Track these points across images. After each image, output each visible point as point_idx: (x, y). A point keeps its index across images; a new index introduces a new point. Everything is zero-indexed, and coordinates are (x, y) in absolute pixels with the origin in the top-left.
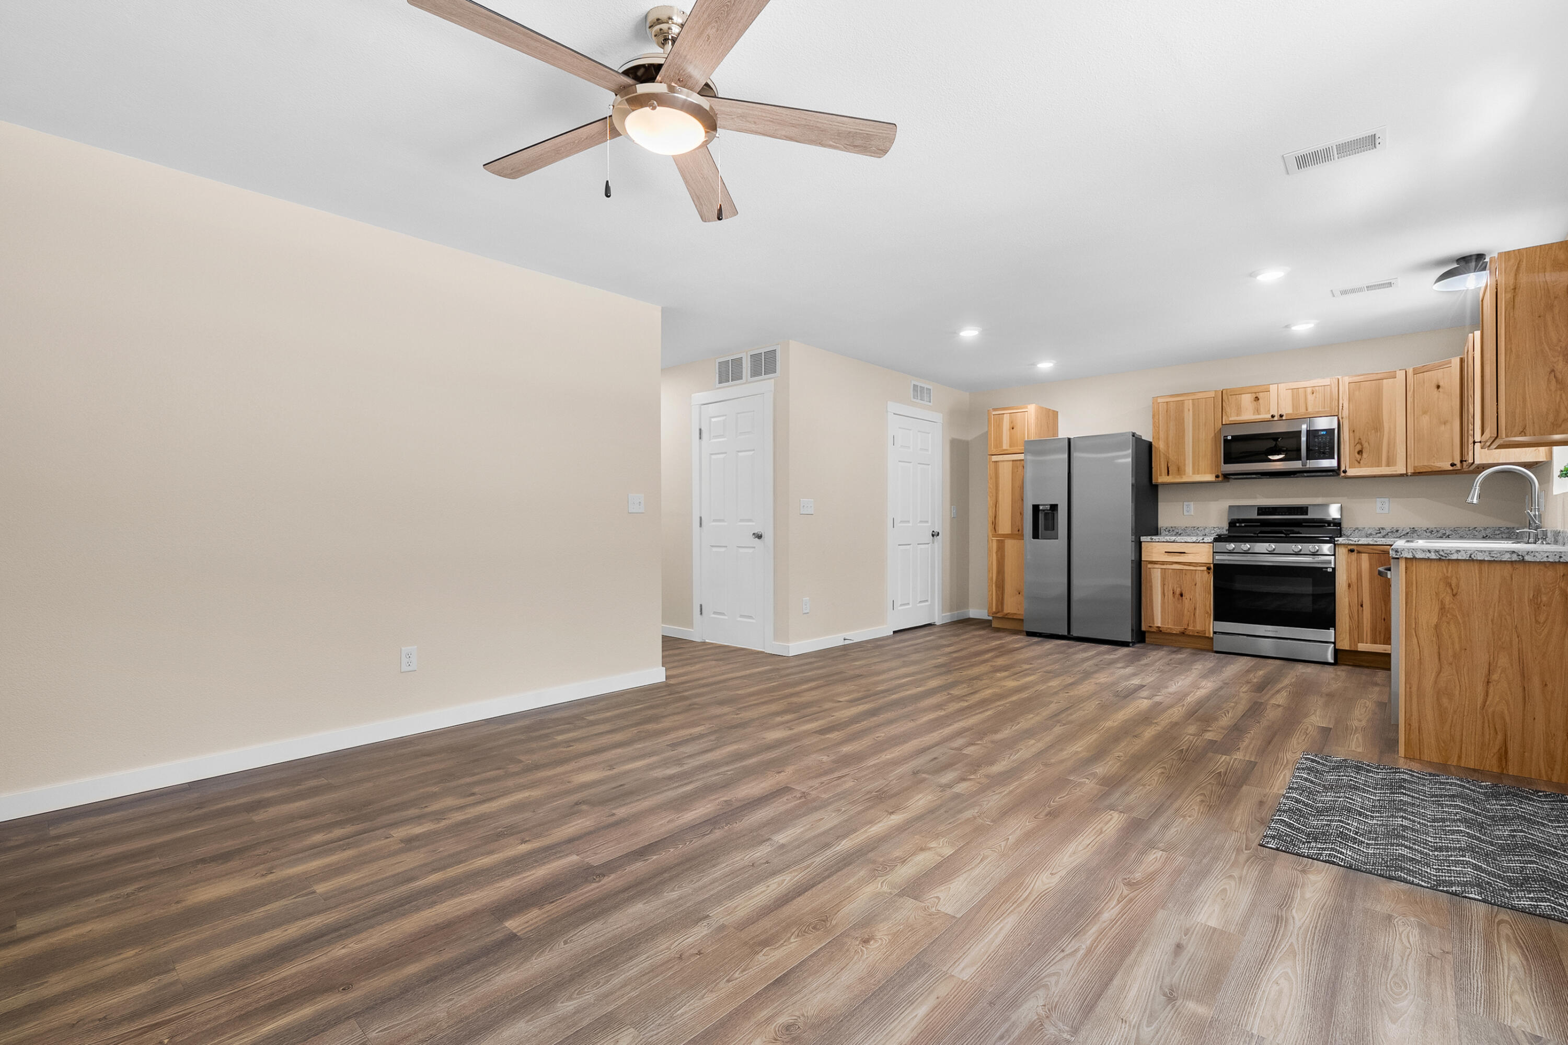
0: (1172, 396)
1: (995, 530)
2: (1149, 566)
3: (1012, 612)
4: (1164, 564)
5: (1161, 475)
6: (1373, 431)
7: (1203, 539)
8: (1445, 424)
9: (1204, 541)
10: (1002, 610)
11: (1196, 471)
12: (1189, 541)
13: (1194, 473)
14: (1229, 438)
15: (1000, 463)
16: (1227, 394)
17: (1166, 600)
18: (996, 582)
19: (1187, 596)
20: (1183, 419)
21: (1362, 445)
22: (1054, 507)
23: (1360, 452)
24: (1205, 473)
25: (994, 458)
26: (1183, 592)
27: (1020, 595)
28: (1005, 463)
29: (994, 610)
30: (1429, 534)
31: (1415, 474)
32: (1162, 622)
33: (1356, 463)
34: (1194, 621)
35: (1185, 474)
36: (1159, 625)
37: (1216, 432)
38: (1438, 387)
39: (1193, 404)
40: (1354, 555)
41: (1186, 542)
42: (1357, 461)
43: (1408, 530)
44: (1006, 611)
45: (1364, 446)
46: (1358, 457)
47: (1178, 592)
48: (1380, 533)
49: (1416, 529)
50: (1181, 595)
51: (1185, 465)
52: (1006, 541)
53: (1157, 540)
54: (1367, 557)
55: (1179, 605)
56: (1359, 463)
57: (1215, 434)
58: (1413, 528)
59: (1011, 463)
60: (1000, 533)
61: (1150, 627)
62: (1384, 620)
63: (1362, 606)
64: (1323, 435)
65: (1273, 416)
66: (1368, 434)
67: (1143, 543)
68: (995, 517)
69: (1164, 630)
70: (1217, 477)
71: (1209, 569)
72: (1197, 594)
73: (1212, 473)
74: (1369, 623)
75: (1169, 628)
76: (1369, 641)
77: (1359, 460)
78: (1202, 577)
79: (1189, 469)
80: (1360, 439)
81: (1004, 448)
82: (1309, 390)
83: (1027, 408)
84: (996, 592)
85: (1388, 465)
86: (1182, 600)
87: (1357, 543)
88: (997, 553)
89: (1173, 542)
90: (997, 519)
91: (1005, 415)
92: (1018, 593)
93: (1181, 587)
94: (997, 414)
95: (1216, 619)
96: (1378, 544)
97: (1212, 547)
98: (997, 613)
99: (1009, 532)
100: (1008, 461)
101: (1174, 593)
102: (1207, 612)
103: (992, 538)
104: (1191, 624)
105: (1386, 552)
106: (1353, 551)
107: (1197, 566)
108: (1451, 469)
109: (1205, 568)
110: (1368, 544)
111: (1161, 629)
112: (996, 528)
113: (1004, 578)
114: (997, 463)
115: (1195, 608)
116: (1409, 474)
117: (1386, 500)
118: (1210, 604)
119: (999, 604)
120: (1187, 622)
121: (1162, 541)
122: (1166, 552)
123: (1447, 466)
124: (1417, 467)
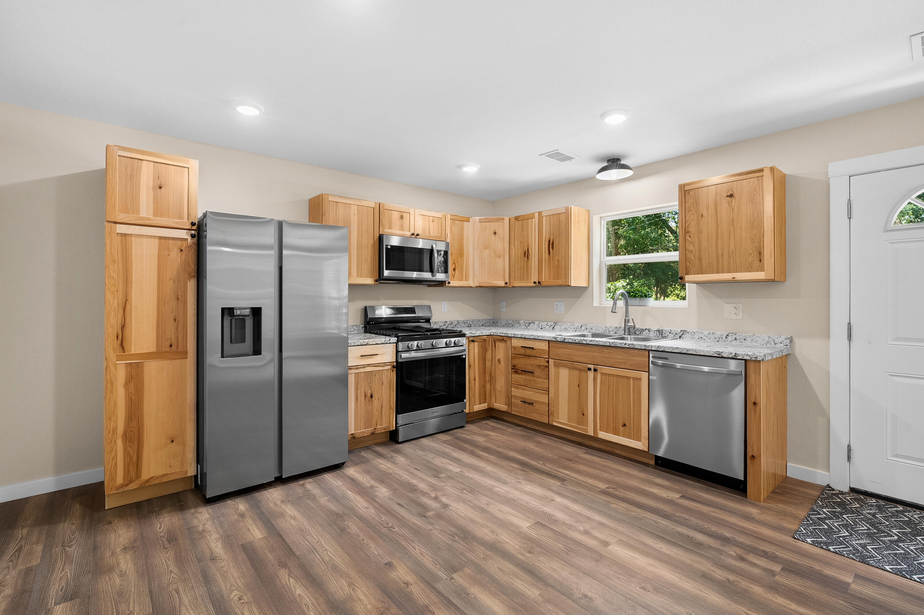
0: (339, 197)
1: (123, 348)
3: (160, 473)
4: (357, 369)
6: (460, 256)
7: (390, 340)
8: (499, 257)
9: (391, 342)
10: (138, 476)
11: (359, 275)
12: (379, 343)
13: (357, 276)
14: (389, 247)
15: (133, 239)
16: (382, 207)
17: (359, 405)
19: (375, 396)
20: (349, 222)
21: (455, 265)
22: (256, 312)
23: (454, 270)
24: (366, 277)
25: (121, 229)
26: (373, 393)
27: (174, 443)
28: (145, 240)
29: (120, 481)
30: (464, 325)
31: (477, 287)
32: (356, 429)
34: (381, 419)
36: (353, 432)
37: (375, 239)
38: (495, 233)
40: (472, 344)
41: (377, 344)
42: (452, 276)
43: (456, 322)
44: (145, 476)
46: (453, 273)
47: (369, 395)
50: (372, 397)
52: (145, 363)
53: (353, 344)
54: (478, 345)
55: (369, 407)
56: (454, 277)
57: (374, 242)
58: (458, 321)
59: (157, 240)
60: (133, 352)
62: (484, 386)
63: (475, 380)
64: (442, 254)
65: (413, 234)
66: (458, 257)
68: (123, 327)
69: (357, 436)
70: (376, 281)
71: (393, 367)
72: (384, 393)
73: (371, 277)
74: (478, 390)
75: (361, 433)
76: (478, 404)
77: (454, 275)
78: (387, 376)
79: (354, 271)
80: (454, 260)
81: (143, 214)
82: (431, 218)
83: (187, 163)
84: (125, 450)
85: (466, 280)
86: (372, 401)
87: (474, 335)
88: (126, 385)
89: (365, 345)
90: (127, 330)
91: (144, 161)
92: (169, 441)
93: (371, 388)
94: (127, 157)
95: (397, 413)
96: (482, 335)
97: (395, 347)
98: (127, 485)
99: (153, 349)
100: (151, 237)
101: (365, 396)
102: (391, 408)
103: (117, 362)
104: (379, 424)
105: (485, 340)
106: (473, 341)
107: (384, 366)
108: (504, 286)
109: (389, 367)
110: (478, 335)
111: (354, 435)
112: (124, 344)
113: (143, 424)
114: (127, 238)
115: (382, 407)
116: (474, 287)
117: (446, 302)
118: (394, 400)
119: (131, 469)
120: (376, 422)
121: (357, 345)
122: (361, 356)
123: (502, 284)
124: (481, 283)
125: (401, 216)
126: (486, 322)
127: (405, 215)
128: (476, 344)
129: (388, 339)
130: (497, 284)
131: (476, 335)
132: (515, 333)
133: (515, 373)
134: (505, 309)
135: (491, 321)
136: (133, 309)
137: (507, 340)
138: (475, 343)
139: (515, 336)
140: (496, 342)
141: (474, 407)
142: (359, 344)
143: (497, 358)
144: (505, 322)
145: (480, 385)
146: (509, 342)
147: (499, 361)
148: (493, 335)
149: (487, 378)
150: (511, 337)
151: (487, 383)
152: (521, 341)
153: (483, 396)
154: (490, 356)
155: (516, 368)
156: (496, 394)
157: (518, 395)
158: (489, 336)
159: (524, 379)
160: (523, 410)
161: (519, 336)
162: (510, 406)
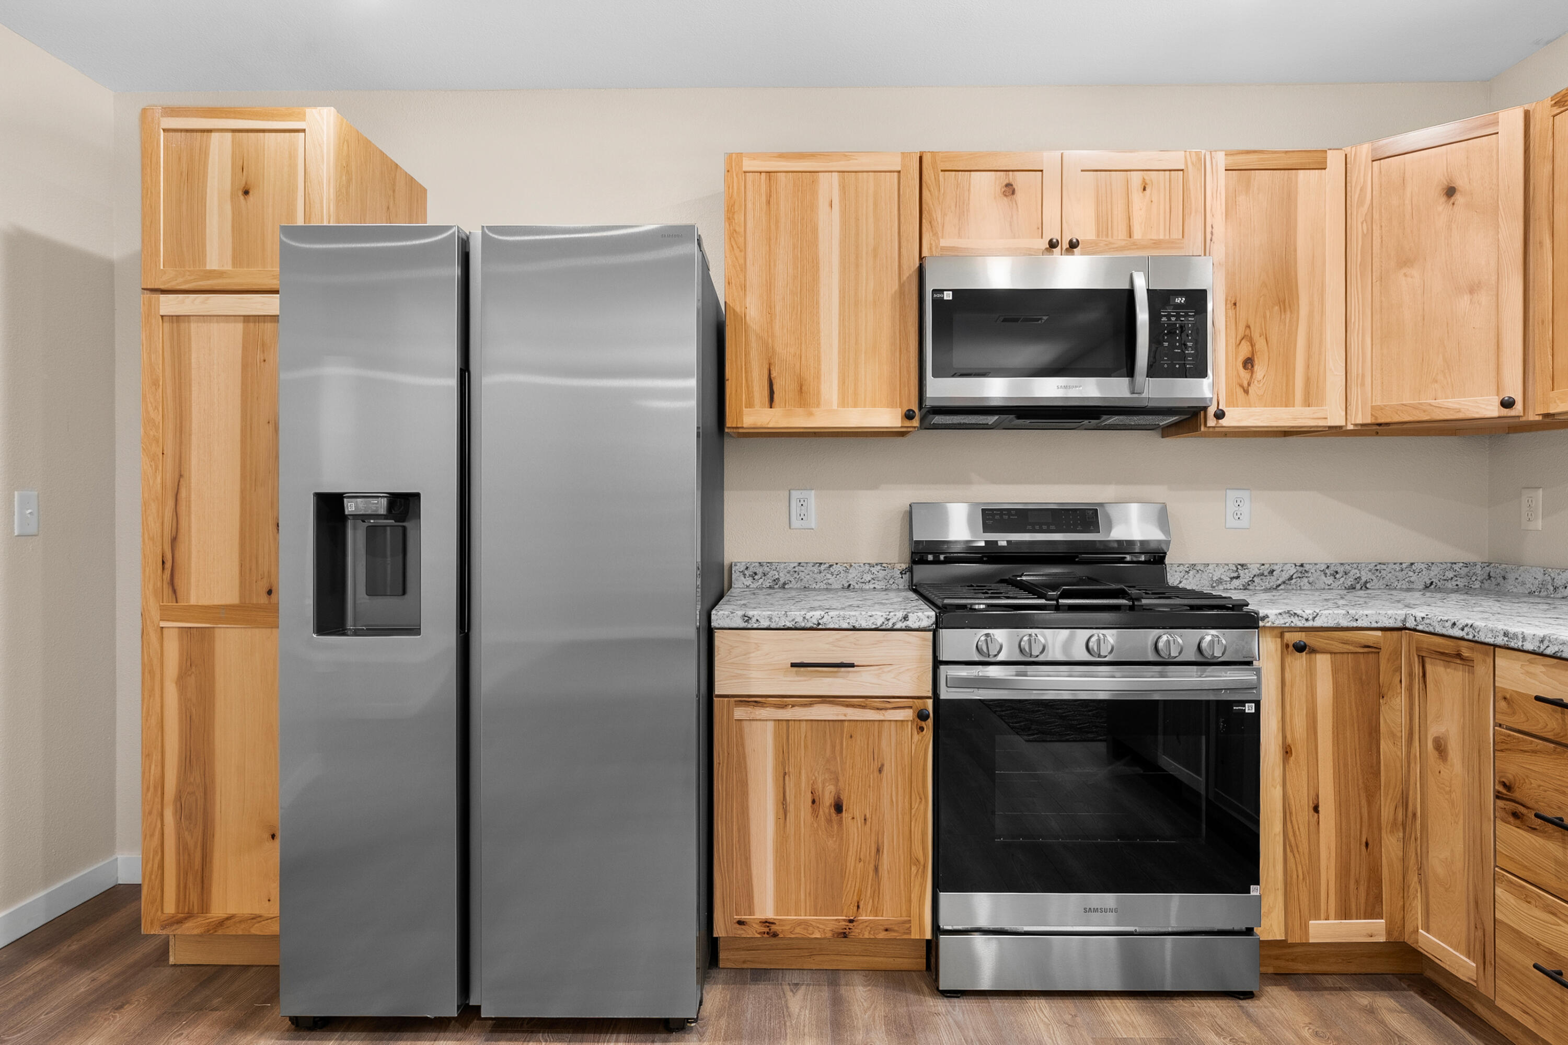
0: (782, 156)
1: (174, 591)
2: (740, 713)
3: (246, 910)
4: (784, 706)
5: (750, 405)
6: (1277, 308)
7: (905, 618)
8: (1471, 291)
9: (911, 623)
10: (205, 907)
11: (849, 398)
12: (864, 625)
13: (843, 403)
14: (948, 296)
15: (193, 326)
16: (934, 163)
17: (791, 829)
18: (179, 797)
19: (854, 808)
20: (815, 231)
21: (1253, 345)
22: (404, 506)
23: (1248, 363)
24: (874, 406)
25: (168, 305)
26: (844, 798)
28: (215, 328)
29: (170, 908)
30: (1330, 580)
31: (1366, 427)
32: (779, 905)
33: (1240, 391)
34: (877, 892)
35: (818, 405)
36: (770, 914)
37: (904, 278)
38: (1450, 192)
39: (843, 188)
40: (1300, 659)
41: (854, 629)
42: (1242, 386)
43: (1293, 571)
44: (218, 911)
45: (1257, 347)
46: (1245, 375)
47: (828, 800)
48: (1238, 577)
49: (1307, 567)
50: (838, 808)
51: (818, 376)
52: (217, 631)
53: (765, 624)
54: (1333, 663)
55: (830, 843)
56: (1246, 392)
57: (901, 286)
58: (1302, 565)
59: (240, 326)
60: (193, 601)
61: (740, 923)
62: (1367, 844)
63: (1316, 809)
64: (1180, 306)
65: (1052, 245)
66: (1265, 317)
67: (718, 635)
68: (174, 540)
69: (783, 931)
70: (909, 416)
71: (922, 716)
72: (886, 802)
73: (891, 405)
74: (1333, 854)
75: (800, 923)
76: (1332, 913)
77: (1245, 384)
78: (898, 744)
79: (830, 388)
80: (1248, 327)
81: (213, 263)
82: (1136, 178)
83: (302, 118)
85: (1307, 403)
86: (841, 820)
87: (1311, 624)
88: (181, 680)
89: (811, 629)
90: (182, 548)
91: (213, 134)
92: (267, 836)
93: (837, 780)
94: (181, 131)
95: (937, 887)
96: (1355, 624)
97: (931, 644)
98: (180, 922)
99: (232, 597)
100: (227, 318)
101: (814, 802)
102: (913, 861)
103: (162, 624)
104: (867, 905)
105: (1372, 649)
106: (1300, 648)
107: (886, 709)
108: (1496, 414)
109: (907, 714)
110: (1331, 623)
111: (774, 928)
112: (176, 581)
113: (213, 782)
114: (183, 326)
115: (878, 850)
116: (1350, 427)
117: (1245, 494)
118: (924, 834)
119: (190, 884)
120: (855, 898)
121: (781, 625)
122: (793, 665)
123: (1491, 409)
124: (1381, 408)
125: (1009, 185)
126: (1450, 574)
127: (1019, 180)
128: (1323, 662)
129: (900, 614)
130: (1459, 411)
131: (1318, 623)
132: (1512, 629)
133: (1511, 819)
134: (1540, 521)
135: (1478, 569)
136: (193, 497)
137: (1477, 656)
138: (1319, 657)
139: (1512, 645)
140: (1428, 660)
141: (1310, 922)
142: (789, 625)
143: (1434, 730)
144: (1540, 577)
145: (1342, 833)
146: (1482, 670)
147: (1441, 748)
148: (1415, 630)
149: (1387, 810)
150: (1495, 646)
151: (1384, 834)
152: (1539, 668)
153: (1363, 889)
154: (1404, 720)
155: (1517, 795)
156: (1427, 888)
157: (1526, 929)
158: (1395, 634)
159: (1557, 861)
160: (1554, 1015)
161: (1529, 646)
162: (1490, 970)
